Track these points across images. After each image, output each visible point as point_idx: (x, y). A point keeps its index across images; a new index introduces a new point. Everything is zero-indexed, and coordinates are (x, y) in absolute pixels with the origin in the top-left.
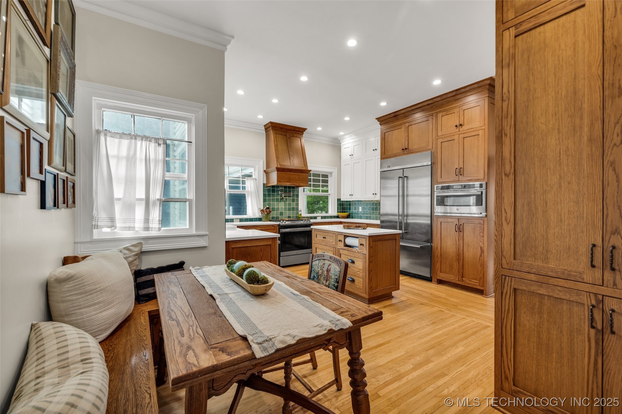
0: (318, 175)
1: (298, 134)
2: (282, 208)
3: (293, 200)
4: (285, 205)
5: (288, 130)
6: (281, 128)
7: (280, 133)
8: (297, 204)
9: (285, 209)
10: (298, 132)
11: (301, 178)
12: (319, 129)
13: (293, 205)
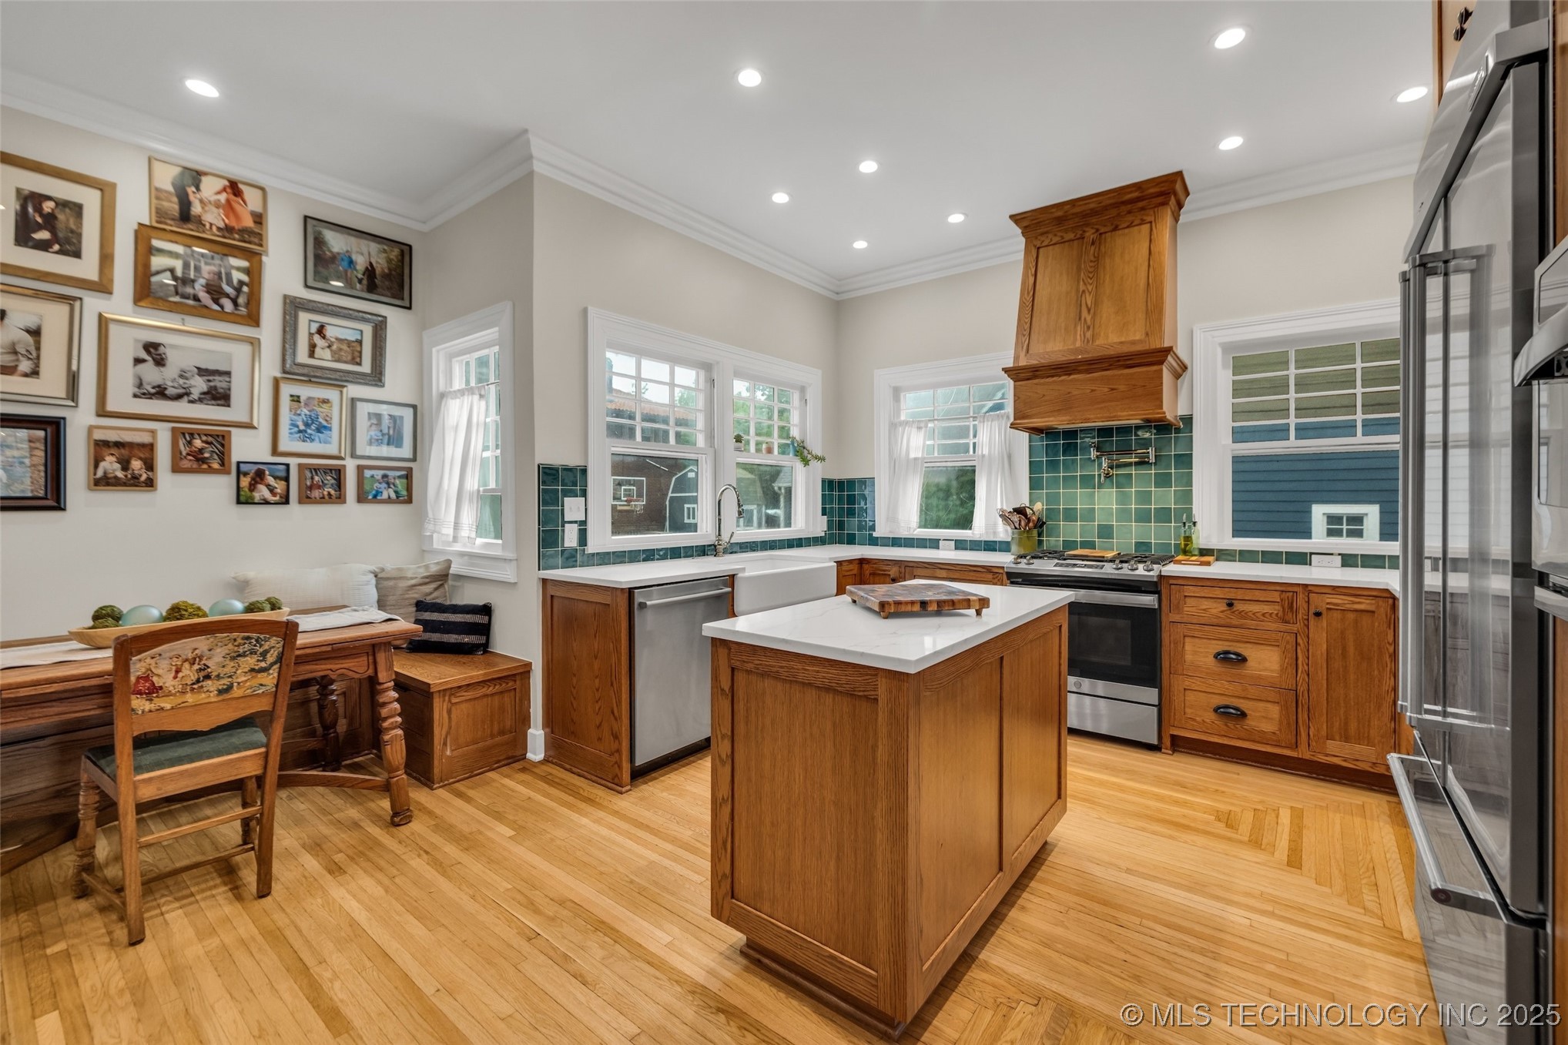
0: (1345, 354)
1: (1143, 209)
2: (1109, 512)
3: (1163, 481)
4: (1123, 499)
5: (1094, 213)
6: (1060, 221)
7: (1056, 239)
8: (1186, 496)
9: (1124, 514)
10: (1140, 204)
11: (1122, 388)
12: (1231, 143)
13: (1167, 498)
